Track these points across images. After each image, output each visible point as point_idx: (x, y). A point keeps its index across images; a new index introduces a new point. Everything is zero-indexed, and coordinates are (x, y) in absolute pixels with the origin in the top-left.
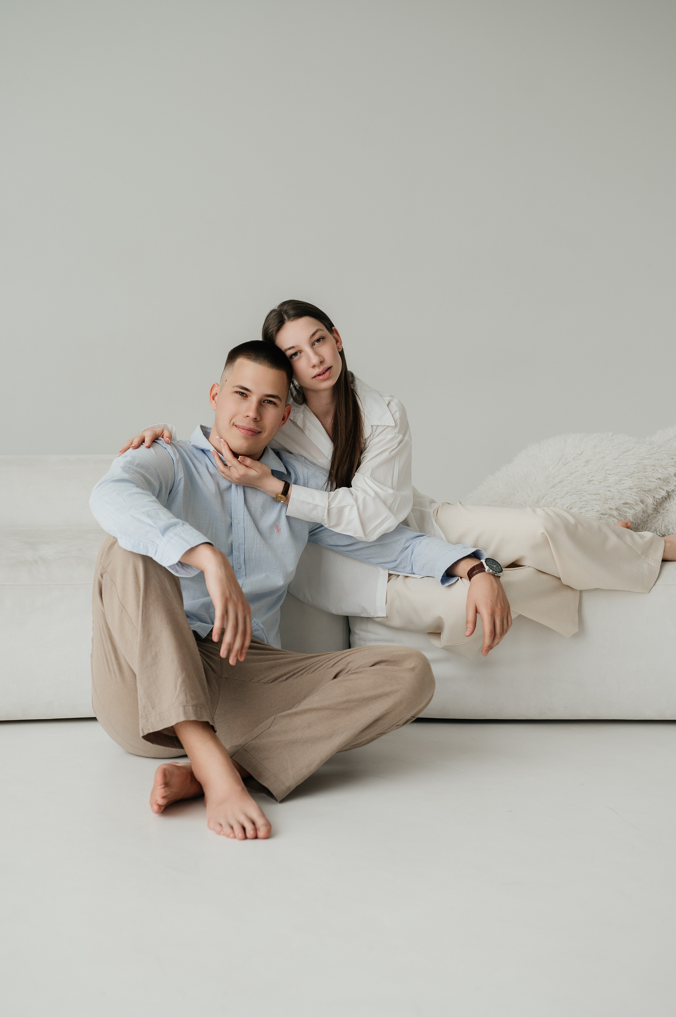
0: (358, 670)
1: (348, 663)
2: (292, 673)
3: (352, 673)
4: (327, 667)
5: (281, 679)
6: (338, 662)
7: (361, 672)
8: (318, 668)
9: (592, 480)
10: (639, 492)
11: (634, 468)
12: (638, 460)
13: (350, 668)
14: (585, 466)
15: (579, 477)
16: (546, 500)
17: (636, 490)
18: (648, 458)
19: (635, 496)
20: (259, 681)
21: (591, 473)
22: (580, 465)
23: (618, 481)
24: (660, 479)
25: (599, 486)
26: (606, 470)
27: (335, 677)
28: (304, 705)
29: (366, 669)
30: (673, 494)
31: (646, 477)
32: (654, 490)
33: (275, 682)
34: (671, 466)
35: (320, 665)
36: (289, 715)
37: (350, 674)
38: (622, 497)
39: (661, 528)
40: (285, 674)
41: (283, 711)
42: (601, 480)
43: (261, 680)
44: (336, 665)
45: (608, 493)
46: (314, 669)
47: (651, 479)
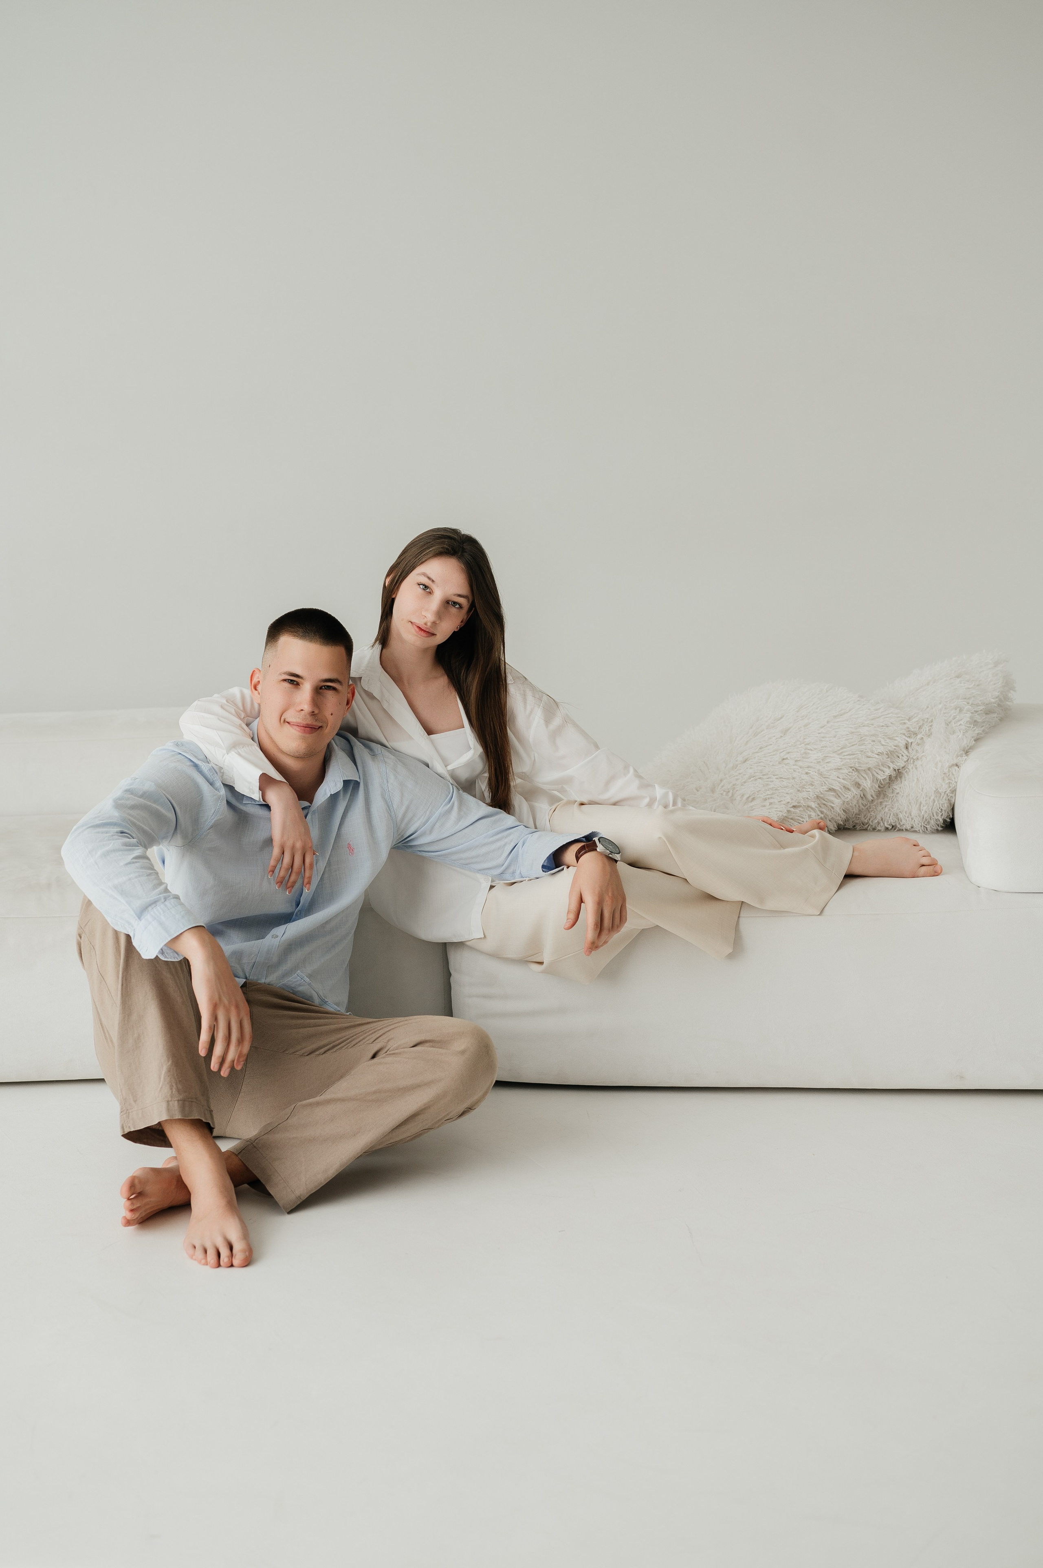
0: (397, 1051)
1: (388, 1041)
2: (331, 1045)
3: (390, 1054)
4: (368, 1042)
5: (317, 1053)
6: (380, 1036)
7: (400, 1053)
8: (359, 1042)
9: (787, 759)
10: (850, 774)
11: (845, 740)
12: (852, 728)
13: (389, 1046)
14: (781, 737)
15: (770, 753)
16: (722, 787)
17: (845, 771)
18: (868, 724)
19: (843, 779)
20: (293, 1053)
21: (786, 748)
22: (774, 736)
23: (823, 760)
24: (882, 753)
25: (795, 767)
26: (808, 744)
27: (374, 1057)
28: (328, 1095)
29: (406, 1049)
30: (904, 772)
31: (862, 751)
32: (876, 768)
33: (312, 1055)
34: (901, 734)
35: (362, 1038)
36: (310, 1105)
37: (387, 1055)
38: (825, 781)
39: (890, 817)
40: (324, 1046)
41: (305, 1099)
42: (798, 758)
43: (297, 1051)
44: (376, 1041)
45: (805, 777)
46: (354, 1042)
47: (870, 754)
